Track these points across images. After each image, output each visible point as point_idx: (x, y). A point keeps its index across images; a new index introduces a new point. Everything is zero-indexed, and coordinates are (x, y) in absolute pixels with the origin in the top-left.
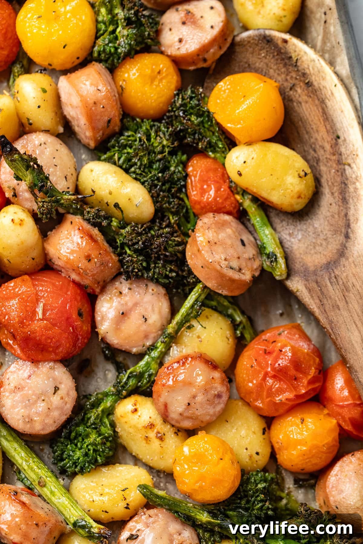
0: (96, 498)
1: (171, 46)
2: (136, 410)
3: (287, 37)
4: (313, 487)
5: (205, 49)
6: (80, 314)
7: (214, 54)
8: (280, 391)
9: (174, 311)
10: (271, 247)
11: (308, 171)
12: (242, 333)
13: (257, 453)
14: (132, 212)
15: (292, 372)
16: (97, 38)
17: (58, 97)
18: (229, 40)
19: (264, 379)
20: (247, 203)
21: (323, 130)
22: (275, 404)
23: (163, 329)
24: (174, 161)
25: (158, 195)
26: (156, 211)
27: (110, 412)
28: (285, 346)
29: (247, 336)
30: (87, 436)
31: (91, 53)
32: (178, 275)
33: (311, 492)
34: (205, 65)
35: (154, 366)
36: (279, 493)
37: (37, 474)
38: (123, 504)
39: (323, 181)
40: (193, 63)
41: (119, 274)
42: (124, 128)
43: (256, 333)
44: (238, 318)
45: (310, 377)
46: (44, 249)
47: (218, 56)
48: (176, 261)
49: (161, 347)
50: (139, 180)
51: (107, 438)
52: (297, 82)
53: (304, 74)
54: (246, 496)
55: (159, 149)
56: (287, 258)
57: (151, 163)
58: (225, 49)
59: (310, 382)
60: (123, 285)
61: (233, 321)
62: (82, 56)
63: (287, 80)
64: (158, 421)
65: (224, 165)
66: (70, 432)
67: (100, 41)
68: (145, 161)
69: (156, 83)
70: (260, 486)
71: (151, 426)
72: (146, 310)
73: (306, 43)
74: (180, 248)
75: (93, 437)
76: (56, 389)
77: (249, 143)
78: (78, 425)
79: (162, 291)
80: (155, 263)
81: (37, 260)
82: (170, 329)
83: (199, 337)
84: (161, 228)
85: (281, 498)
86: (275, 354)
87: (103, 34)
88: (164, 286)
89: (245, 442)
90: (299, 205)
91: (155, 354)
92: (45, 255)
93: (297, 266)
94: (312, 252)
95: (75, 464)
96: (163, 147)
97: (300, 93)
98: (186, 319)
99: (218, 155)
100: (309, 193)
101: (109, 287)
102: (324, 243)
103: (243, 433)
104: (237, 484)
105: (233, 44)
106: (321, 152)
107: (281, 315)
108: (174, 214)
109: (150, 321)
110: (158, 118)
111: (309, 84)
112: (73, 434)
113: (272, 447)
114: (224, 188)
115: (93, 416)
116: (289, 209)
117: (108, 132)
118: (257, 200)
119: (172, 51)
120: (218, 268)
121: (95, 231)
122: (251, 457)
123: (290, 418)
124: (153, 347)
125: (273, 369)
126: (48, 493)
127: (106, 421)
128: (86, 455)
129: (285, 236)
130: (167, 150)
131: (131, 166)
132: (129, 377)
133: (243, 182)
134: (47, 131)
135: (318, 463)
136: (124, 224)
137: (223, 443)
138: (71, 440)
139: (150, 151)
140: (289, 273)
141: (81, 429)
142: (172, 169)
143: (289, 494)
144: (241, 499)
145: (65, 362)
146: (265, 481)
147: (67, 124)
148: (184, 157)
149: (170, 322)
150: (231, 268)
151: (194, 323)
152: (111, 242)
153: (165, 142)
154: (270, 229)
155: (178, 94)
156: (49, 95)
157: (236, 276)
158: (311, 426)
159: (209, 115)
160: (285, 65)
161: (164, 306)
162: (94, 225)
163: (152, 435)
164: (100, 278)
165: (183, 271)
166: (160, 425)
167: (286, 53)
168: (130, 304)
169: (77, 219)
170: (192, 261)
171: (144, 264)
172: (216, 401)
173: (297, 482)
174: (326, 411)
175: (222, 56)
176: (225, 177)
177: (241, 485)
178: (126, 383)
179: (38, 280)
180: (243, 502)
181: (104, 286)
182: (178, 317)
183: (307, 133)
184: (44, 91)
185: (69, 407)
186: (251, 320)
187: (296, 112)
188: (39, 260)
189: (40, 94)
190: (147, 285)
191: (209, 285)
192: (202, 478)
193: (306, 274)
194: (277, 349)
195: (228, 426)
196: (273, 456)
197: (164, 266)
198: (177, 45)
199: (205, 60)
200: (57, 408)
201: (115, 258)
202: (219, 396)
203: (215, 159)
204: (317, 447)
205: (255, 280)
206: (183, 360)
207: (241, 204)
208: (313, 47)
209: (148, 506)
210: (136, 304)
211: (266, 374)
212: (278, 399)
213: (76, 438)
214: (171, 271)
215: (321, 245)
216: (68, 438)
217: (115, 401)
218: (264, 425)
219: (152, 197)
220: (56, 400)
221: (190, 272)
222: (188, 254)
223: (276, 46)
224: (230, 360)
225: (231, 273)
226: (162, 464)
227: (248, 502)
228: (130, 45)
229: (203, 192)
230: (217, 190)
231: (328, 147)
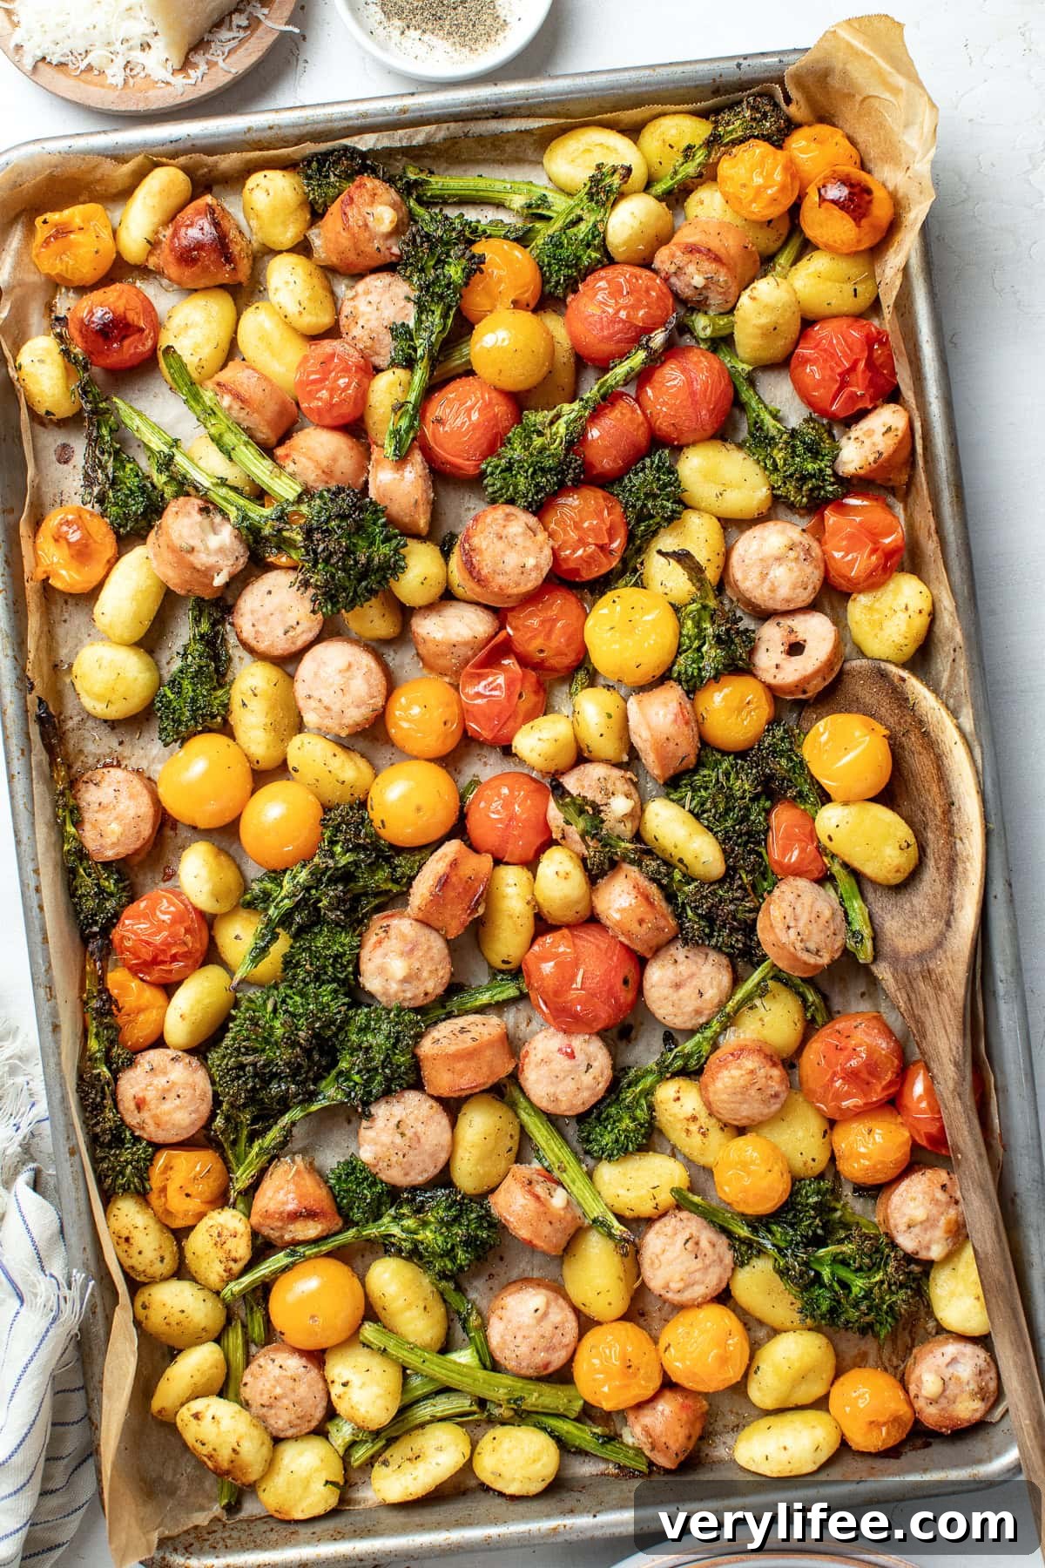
0: (622, 1192)
1: (766, 670)
2: (678, 1099)
3: (905, 674)
4: (875, 1198)
5: (807, 680)
6: (626, 982)
7: (817, 686)
8: (849, 1096)
9: (737, 981)
10: (860, 923)
11: (912, 840)
12: (813, 1016)
13: (814, 1160)
14: (698, 869)
15: (865, 1075)
16: (679, 653)
17: (626, 719)
18: (837, 669)
19: (832, 1081)
20: (836, 868)
21: (935, 789)
22: (840, 1109)
23: (721, 1005)
24: (755, 808)
25: (733, 850)
26: (728, 868)
27: (649, 1092)
28: (861, 1046)
29: (819, 1019)
30: (620, 1120)
31: (670, 669)
32: (744, 944)
33: (870, 1203)
34: (803, 697)
35: (706, 1047)
36: (833, 1204)
37: (556, 1155)
38: (653, 1204)
39: (929, 851)
40: (791, 693)
41: (675, 938)
42: (700, 764)
43: (831, 1016)
44: (811, 997)
45: (884, 1083)
46: (591, 901)
47: (821, 688)
48: (744, 930)
49: (715, 1026)
50: (711, 830)
51: (642, 1125)
52: (912, 728)
53: (921, 722)
54: (794, 1209)
55: (739, 794)
56: (874, 939)
57: (728, 810)
58: (830, 680)
59: (884, 1089)
60: (679, 952)
61: (804, 1000)
62: (658, 673)
63: (900, 724)
64: (702, 1114)
65: (814, 819)
66: (601, 1113)
67: (681, 659)
68: (721, 807)
69: (744, 713)
70: (811, 1200)
71: (694, 1119)
72: (703, 982)
73: (928, 686)
74: (752, 915)
75: (627, 1123)
76: (589, 1066)
77: (846, 803)
78: (609, 1105)
79: (725, 961)
80: (720, 931)
81: (582, 913)
82: (729, 1008)
83: (761, 1020)
84: (730, 889)
85: (835, 1210)
86: (846, 1053)
87: (685, 651)
88: (729, 955)
89: (802, 1147)
90: (896, 879)
91: (708, 1033)
92: (592, 908)
93: (886, 949)
94: (906, 935)
95: (603, 1150)
96: (744, 791)
97: (913, 742)
98: (749, 998)
99: (808, 806)
100: (909, 868)
101: (662, 953)
102: (921, 926)
103: (800, 1134)
104: (785, 1197)
105: (841, 672)
106: (930, 816)
107: (863, 995)
108: (748, 873)
109: (707, 996)
110: (742, 754)
111: (926, 734)
112: (604, 1116)
113: (833, 1151)
114: (811, 848)
115: (629, 1096)
116: (885, 882)
117: (682, 768)
118: (845, 865)
119: (769, 679)
120: (792, 949)
121: (653, 889)
122: (805, 1164)
123: (854, 1125)
124: (707, 1024)
125: (843, 1069)
126: (568, 1181)
127: (643, 1102)
128: (617, 1141)
129: (876, 909)
130: (748, 795)
131: (704, 812)
132: (675, 1057)
133: (833, 847)
134: (607, 761)
135: (881, 1178)
136: (689, 879)
137: (775, 1148)
138: (600, 1122)
139: (730, 797)
140: (875, 959)
141: (613, 1110)
142: (752, 818)
143: (844, 1206)
144: (787, 1212)
145: (602, 1035)
146: (818, 1192)
147: (633, 752)
148: (768, 804)
149: (729, 998)
150: (808, 951)
151: (757, 1002)
152: (670, 897)
153: (747, 787)
154: (861, 902)
155: (768, 730)
156: (616, 721)
157: (812, 960)
158: (878, 1138)
159: (802, 764)
160: (900, 706)
161: (725, 979)
162: (653, 880)
163: (694, 1128)
164: (654, 943)
165: (752, 940)
166: (704, 1120)
167: (902, 693)
168: (685, 975)
169: (632, 871)
170: (762, 934)
171: (707, 930)
172: (772, 1101)
173: (855, 1191)
174: (900, 1120)
175: (825, 688)
176: (812, 835)
177: (791, 1196)
178: (671, 1064)
179: (581, 938)
180: (790, 1216)
181: (657, 950)
182: (739, 996)
183: (917, 789)
184: (610, 716)
185: (602, 1086)
186: (825, 999)
187: (906, 762)
188: (586, 914)
189: (604, 720)
190: (707, 955)
191: (780, 965)
192: (745, 1190)
193: (895, 960)
194: (850, 1047)
195: (784, 1124)
196: (833, 1159)
197: (730, 935)
198: (774, 670)
199: (804, 692)
200: (588, 1088)
201: (673, 923)
202: (776, 1096)
203: (805, 810)
204: (882, 1162)
205: (834, 964)
206: (739, 1052)
207: (828, 869)
208: (935, 690)
209: (678, 1207)
210: (692, 976)
211: (835, 1074)
212: (845, 1104)
213: (607, 1119)
214: (737, 941)
215: (917, 928)
216: (598, 1118)
217: (658, 1082)
218: (826, 1126)
219: (724, 851)
220: (587, 1079)
221: (759, 944)
222: (759, 926)
223: (892, 683)
224: (795, 1046)
225: (806, 957)
226: (702, 1161)
227: (795, 1216)
228: (717, 669)
229: (786, 850)
230: (803, 851)
231: (939, 811)
